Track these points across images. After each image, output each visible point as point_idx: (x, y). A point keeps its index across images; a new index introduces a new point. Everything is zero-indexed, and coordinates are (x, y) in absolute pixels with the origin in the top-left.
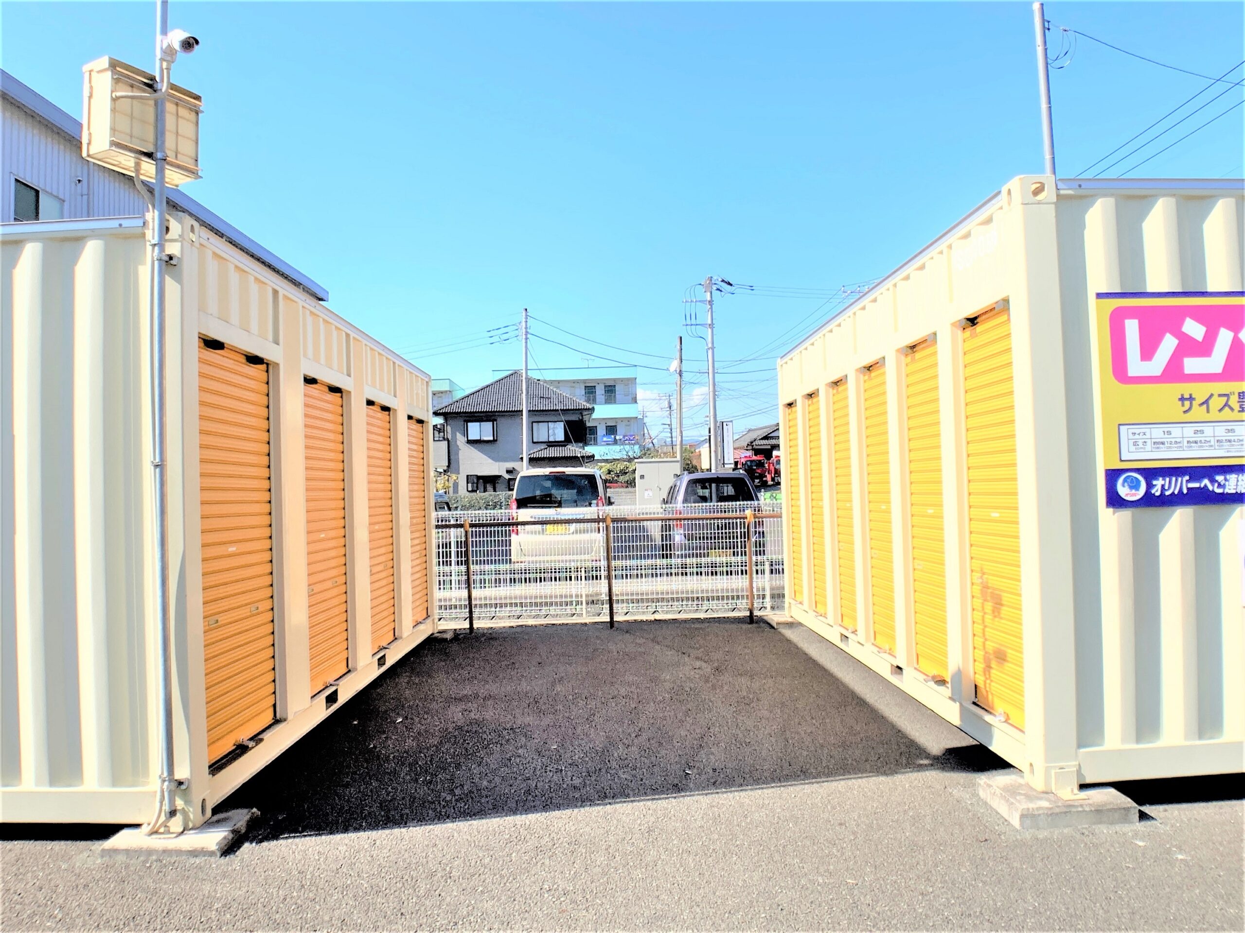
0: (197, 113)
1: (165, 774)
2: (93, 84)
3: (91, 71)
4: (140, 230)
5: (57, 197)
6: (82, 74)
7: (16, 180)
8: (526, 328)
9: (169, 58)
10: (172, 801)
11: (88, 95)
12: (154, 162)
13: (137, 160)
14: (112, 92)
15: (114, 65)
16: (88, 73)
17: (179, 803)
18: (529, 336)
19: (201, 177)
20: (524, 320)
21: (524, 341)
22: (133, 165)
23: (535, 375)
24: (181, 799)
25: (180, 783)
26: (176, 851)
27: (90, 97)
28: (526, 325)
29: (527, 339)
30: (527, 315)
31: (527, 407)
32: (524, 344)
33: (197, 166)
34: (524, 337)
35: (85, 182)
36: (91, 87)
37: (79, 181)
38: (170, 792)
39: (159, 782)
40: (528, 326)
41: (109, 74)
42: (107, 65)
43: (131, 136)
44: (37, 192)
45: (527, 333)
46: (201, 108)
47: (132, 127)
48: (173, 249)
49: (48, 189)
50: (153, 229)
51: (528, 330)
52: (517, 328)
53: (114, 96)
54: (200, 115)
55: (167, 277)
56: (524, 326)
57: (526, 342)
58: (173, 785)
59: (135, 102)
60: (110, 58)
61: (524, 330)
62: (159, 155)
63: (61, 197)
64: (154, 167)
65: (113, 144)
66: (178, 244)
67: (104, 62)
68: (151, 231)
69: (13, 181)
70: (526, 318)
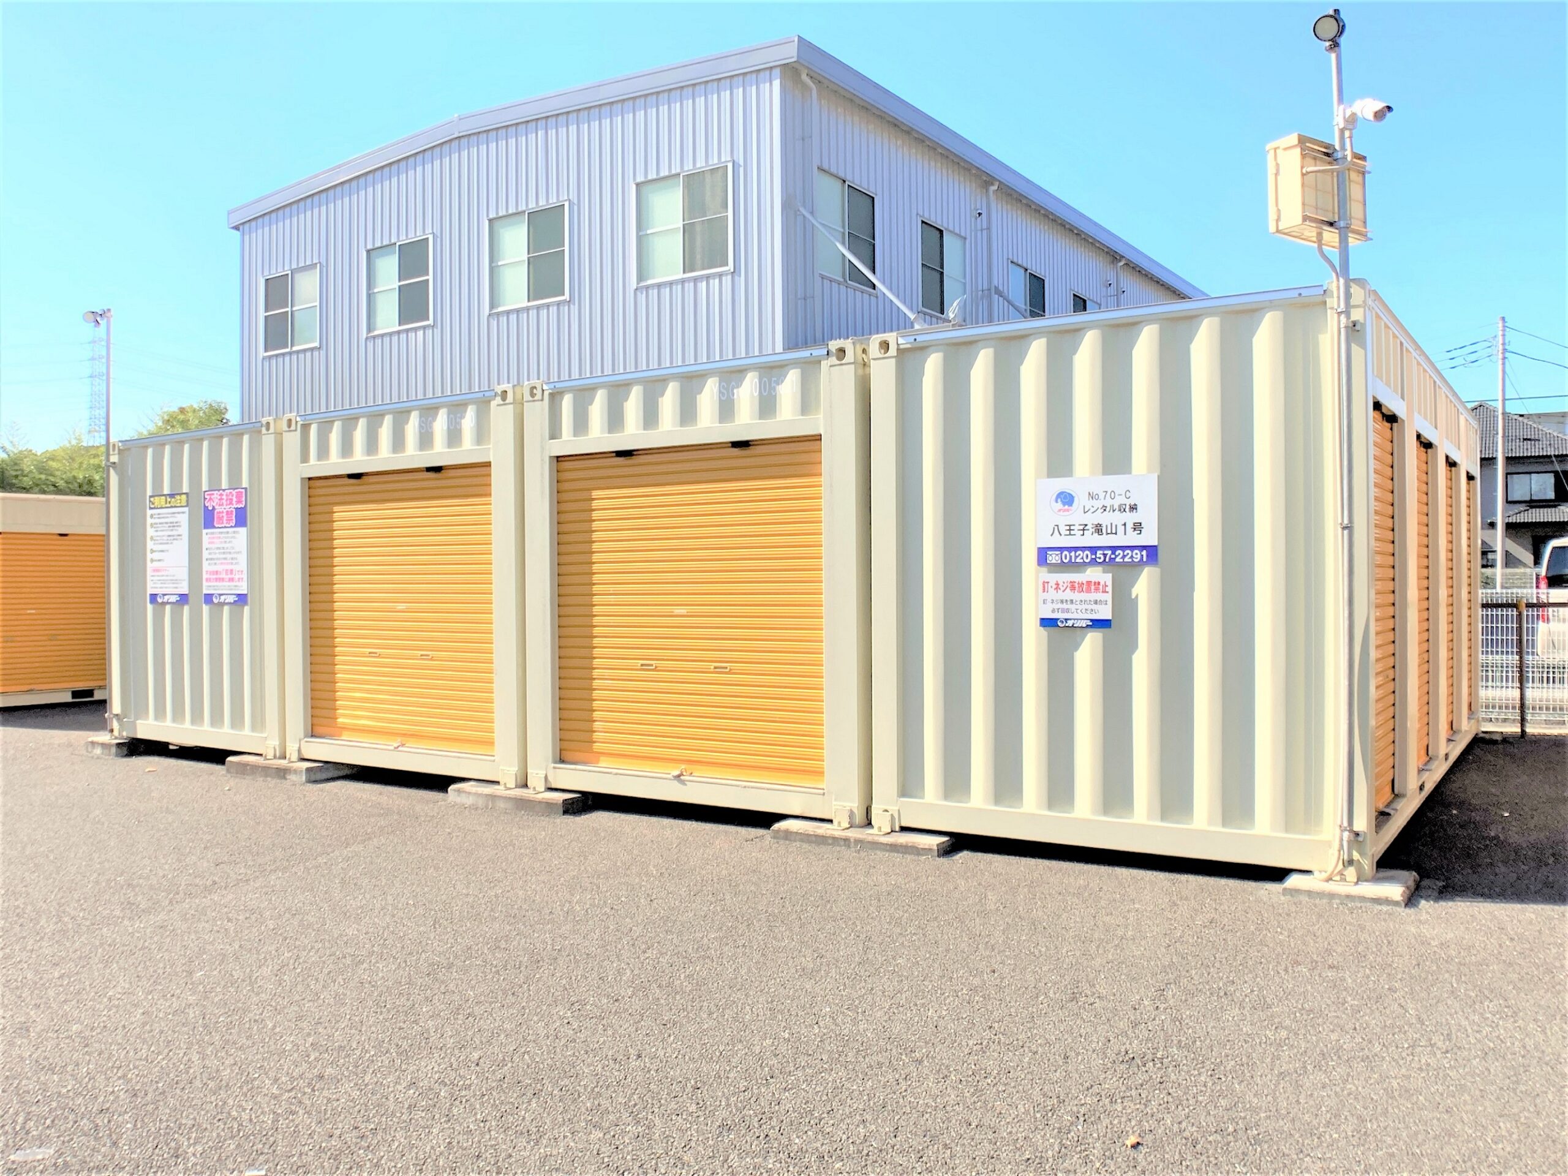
0: (1364, 174)
1: (1345, 824)
2: (1279, 161)
3: (1275, 149)
4: (1321, 299)
5: (959, 236)
6: (1265, 153)
7: (923, 222)
8: (1504, 344)
9: (1351, 127)
10: (1350, 854)
11: (1274, 171)
12: (1337, 231)
13: (1319, 230)
14: (1302, 168)
15: (1302, 140)
16: (1272, 152)
17: (1356, 856)
18: (1507, 355)
19: (1371, 239)
20: (1500, 333)
21: (1500, 362)
22: (1314, 234)
23: (1514, 408)
24: (1357, 852)
25: (1357, 834)
26: (1359, 897)
27: (1277, 174)
28: (1504, 339)
29: (1504, 358)
30: (1504, 326)
31: (1504, 453)
32: (1500, 367)
33: (1365, 228)
34: (1500, 356)
35: (984, 216)
36: (1278, 165)
37: (980, 214)
38: (1349, 842)
39: (1338, 831)
40: (1507, 341)
41: (1299, 150)
42: (1296, 142)
43: (1317, 209)
44: (941, 232)
45: (1505, 350)
46: (1367, 169)
47: (1316, 198)
48: (1357, 315)
49: (951, 228)
50: (1339, 297)
51: (1507, 347)
52: (1490, 344)
53: (1304, 171)
54: (1367, 176)
55: (1353, 345)
56: (1501, 342)
57: (1504, 364)
58: (1352, 836)
59: (1318, 174)
60: (1299, 135)
61: (1501, 347)
62: (1342, 224)
63: (963, 234)
64: (1337, 235)
65: (1305, 218)
66: (1362, 310)
67: (1293, 139)
68: (1335, 299)
69: (920, 223)
70: (1504, 330)
